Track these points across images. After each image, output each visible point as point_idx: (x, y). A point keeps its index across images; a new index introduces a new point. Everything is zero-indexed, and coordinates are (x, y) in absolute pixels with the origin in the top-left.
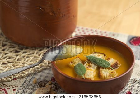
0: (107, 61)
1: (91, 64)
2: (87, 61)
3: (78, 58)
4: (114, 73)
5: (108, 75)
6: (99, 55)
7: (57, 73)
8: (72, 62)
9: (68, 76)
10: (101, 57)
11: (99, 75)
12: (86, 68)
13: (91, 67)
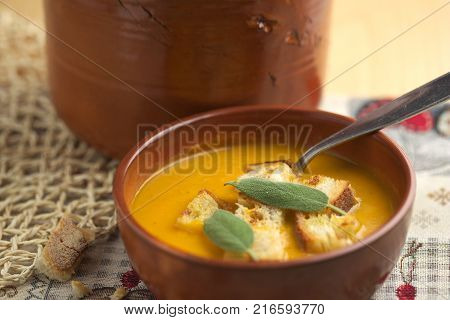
2: (241, 200)
4: (352, 224)
6: (271, 171)
8: (188, 213)
13: (261, 218)
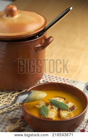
0: (66, 104)
1: (53, 107)
2: (50, 104)
3: (43, 101)
4: (71, 114)
5: (66, 116)
6: (60, 99)
7: (25, 113)
8: (38, 104)
9: (34, 116)
10: (62, 101)
11: (59, 116)
12: (49, 109)
13: (53, 108)
